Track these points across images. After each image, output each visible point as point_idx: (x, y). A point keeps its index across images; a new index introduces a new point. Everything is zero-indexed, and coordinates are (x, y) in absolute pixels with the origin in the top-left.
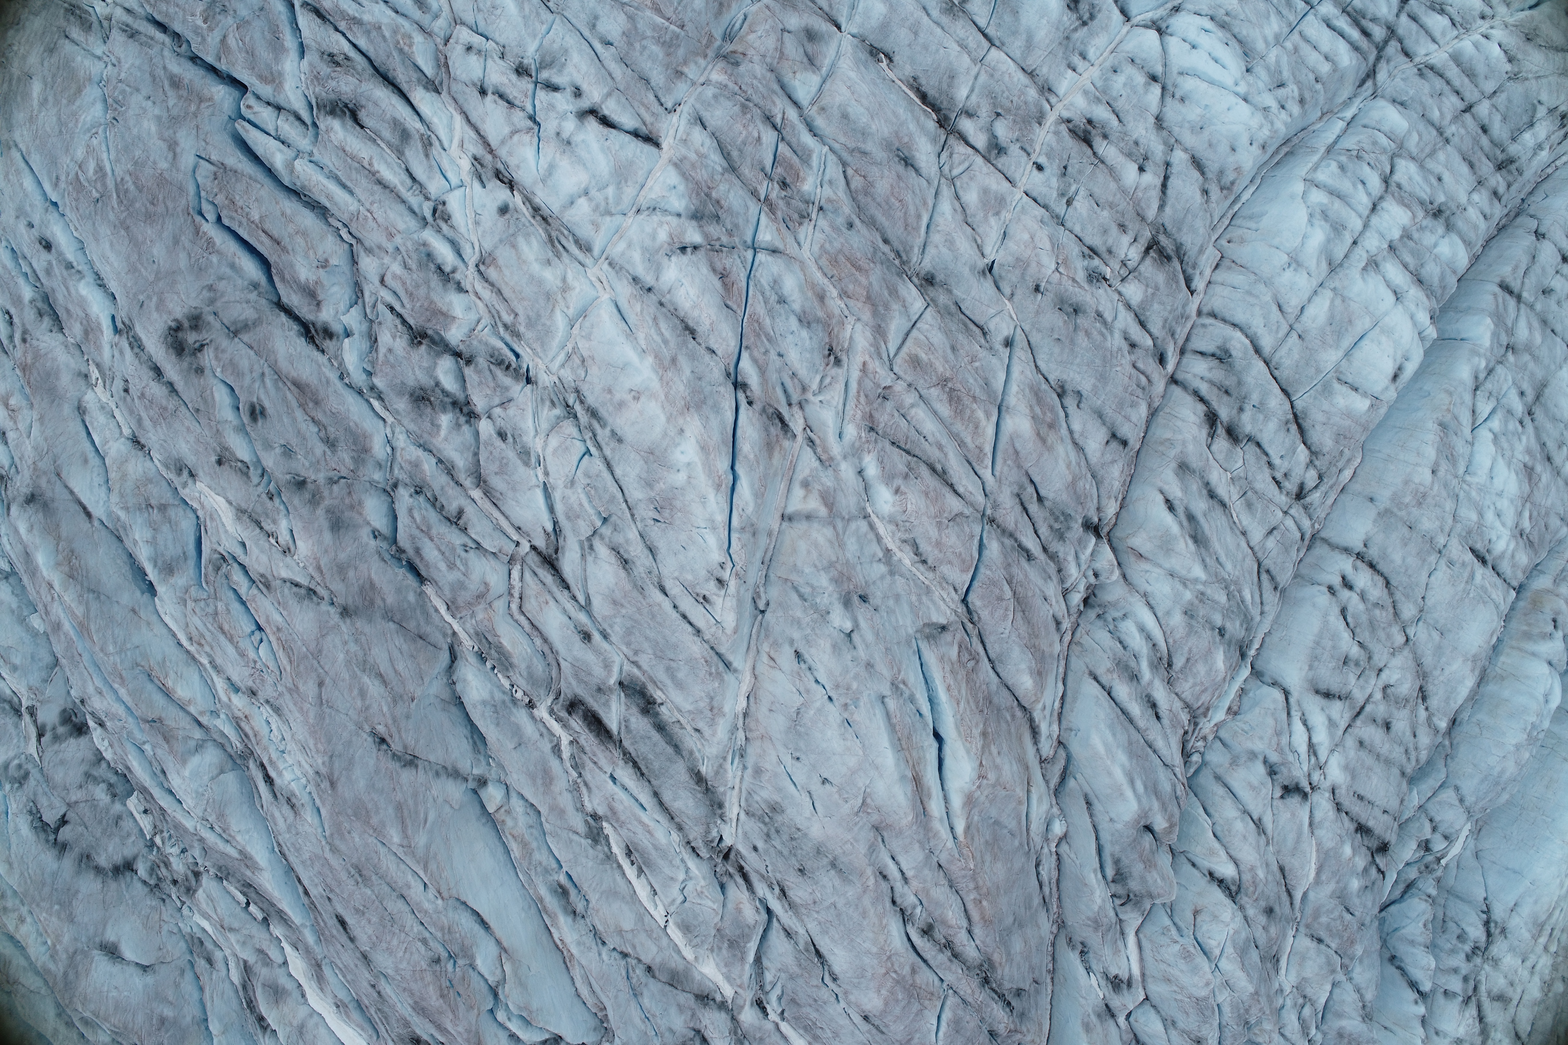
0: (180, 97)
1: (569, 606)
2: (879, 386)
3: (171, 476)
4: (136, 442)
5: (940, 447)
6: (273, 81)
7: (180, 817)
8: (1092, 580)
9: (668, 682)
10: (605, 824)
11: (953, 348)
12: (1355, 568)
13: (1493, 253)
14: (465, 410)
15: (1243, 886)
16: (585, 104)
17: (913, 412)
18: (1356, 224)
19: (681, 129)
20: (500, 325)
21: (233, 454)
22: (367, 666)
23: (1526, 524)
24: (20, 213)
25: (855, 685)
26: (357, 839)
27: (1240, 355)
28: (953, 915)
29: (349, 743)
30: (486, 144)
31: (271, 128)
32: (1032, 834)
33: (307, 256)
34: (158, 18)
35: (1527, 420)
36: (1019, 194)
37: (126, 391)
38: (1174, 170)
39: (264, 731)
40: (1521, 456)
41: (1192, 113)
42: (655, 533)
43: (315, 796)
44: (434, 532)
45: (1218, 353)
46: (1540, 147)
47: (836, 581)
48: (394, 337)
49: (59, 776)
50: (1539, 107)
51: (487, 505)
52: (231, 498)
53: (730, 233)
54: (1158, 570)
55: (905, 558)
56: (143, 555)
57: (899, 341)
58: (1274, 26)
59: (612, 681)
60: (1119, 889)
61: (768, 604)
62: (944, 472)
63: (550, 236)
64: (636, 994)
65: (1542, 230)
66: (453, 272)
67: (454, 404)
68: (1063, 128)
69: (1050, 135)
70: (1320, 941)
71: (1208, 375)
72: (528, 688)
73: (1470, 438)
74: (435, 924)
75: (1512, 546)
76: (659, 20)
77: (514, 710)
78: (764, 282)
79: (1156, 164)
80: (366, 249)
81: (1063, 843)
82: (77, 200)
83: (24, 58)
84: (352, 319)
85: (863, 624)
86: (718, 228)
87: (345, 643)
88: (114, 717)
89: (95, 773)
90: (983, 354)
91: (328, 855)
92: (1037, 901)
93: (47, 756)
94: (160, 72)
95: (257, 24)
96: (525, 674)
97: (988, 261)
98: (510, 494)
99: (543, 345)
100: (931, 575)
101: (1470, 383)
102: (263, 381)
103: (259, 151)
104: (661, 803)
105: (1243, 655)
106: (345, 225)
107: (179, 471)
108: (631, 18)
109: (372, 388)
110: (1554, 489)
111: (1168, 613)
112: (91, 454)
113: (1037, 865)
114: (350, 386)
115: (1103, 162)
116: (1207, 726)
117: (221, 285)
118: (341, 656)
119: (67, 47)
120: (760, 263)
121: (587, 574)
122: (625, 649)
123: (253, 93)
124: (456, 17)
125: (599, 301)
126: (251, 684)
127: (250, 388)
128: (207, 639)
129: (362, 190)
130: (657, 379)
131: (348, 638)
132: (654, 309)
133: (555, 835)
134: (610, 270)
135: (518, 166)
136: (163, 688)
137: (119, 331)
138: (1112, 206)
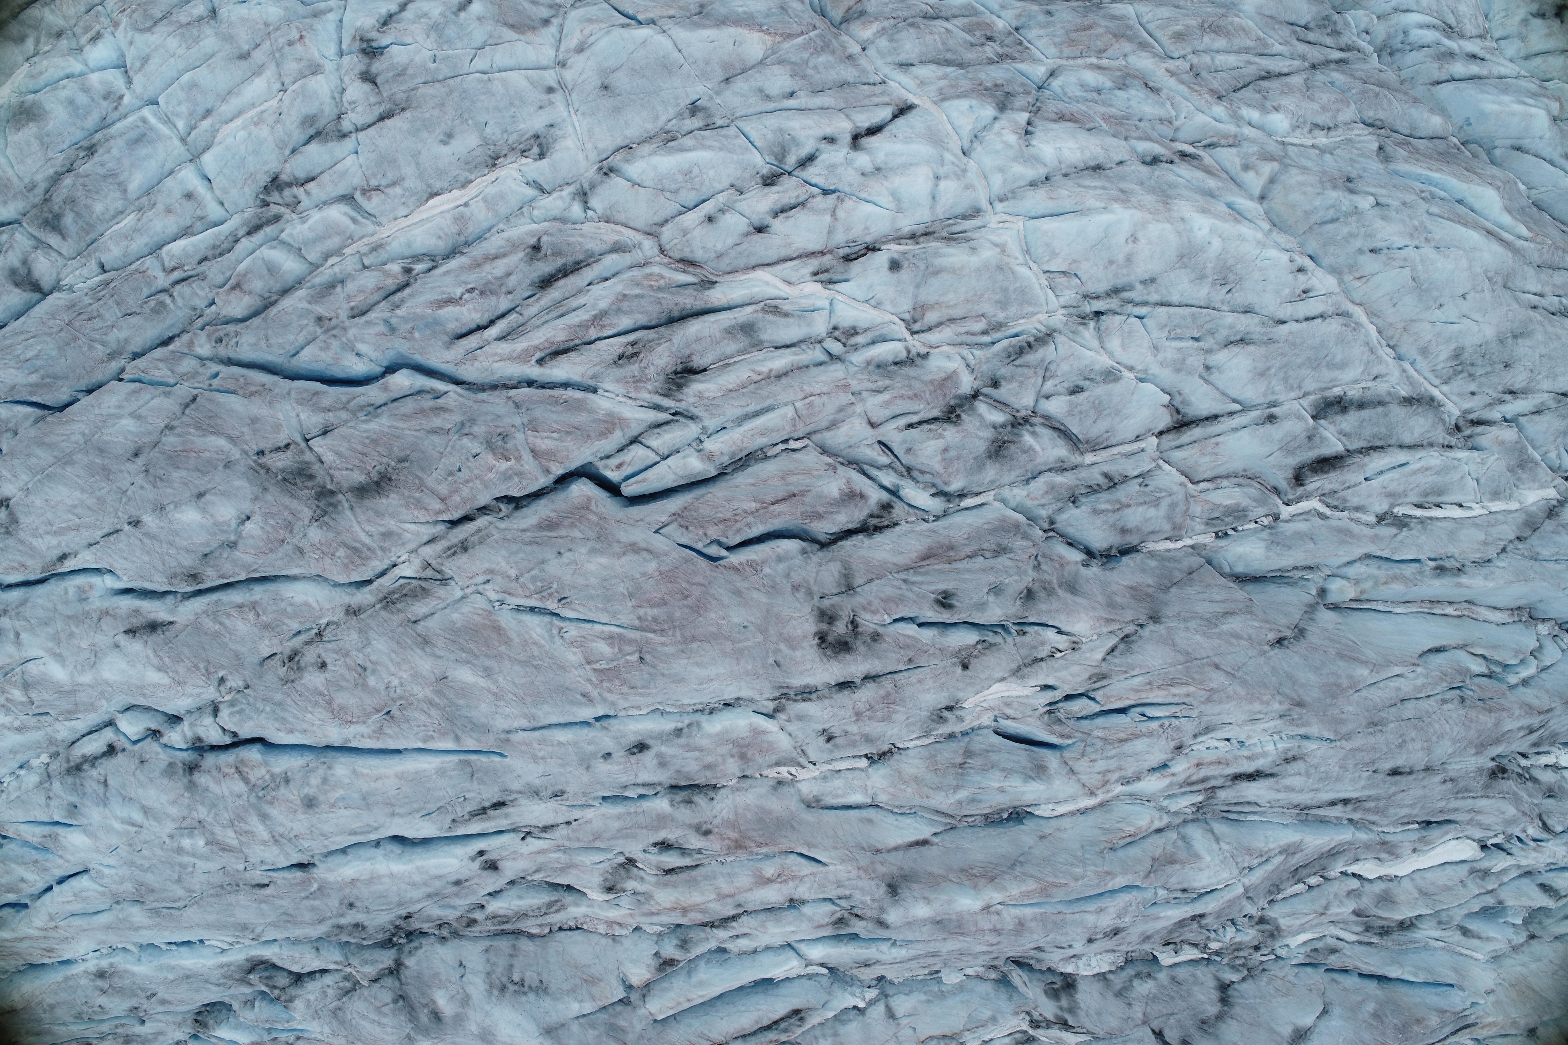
0: (572, 525)
1: (1238, 420)
2: (1187, 72)
3: (939, 733)
4: (877, 758)
5: (1250, 64)
6: (614, 424)
7: (1226, 898)
8: (1370, 37)
9: (1336, 373)
10: (1394, 511)
16: (845, 139)
17: (1217, 62)
19: (905, 81)
21: (968, 647)
22: (1211, 622)
24: (585, 762)
26: (1351, 709)
29: (1274, 669)
30: (812, 254)
31: (653, 458)
33: (817, 478)
34: (457, 516)
37: (829, 739)
42: (1240, 298)
43: (1296, 731)
44: (1125, 500)
47: (1335, 187)
48: (936, 441)
49: (1113, 1023)
51: (1104, 454)
52: (999, 675)
53: (1025, 93)
55: (1322, 139)
59: (1311, 421)
62: (1267, 73)
63: (944, 238)
64: (1535, 558)
66: (909, 352)
67: (1014, 425)
72: (1264, 511)
74: (1435, 686)
76: (800, 40)
77: (1279, 531)
78: (1079, 94)
80: (828, 429)
83: (416, 676)
85: (1373, 190)
86: (1018, 98)
87: (1187, 629)
88: (1125, 910)
89: (1118, 987)
91: (1348, 745)
93: (1087, 1026)
94: (528, 536)
95: (538, 414)
96: (1252, 506)
98: (1117, 421)
100: (1340, 131)
102: (913, 583)
103: (670, 482)
106: (787, 440)
107: (942, 719)
108: (781, 62)
109: (951, 497)
114: (939, 517)
117: (796, 577)
118: (1198, 637)
119: (432, 624)
120: (1062, 87)
121: (1221, 387)
122: (1293, 395)
123: (601, 459)
124: (647, 229)
125: (1022, 232)
126: (1172, 744)
127: (917, 595)
128: (1112, 768)
129: (783, 392)
130: (1133, 211)
131: (1181, 625)
132: (1069, 183)
133: (1395, 550)
134: (1006, 203)
135: (866, 228)
136: (1129, 840)
137: (776, 710)
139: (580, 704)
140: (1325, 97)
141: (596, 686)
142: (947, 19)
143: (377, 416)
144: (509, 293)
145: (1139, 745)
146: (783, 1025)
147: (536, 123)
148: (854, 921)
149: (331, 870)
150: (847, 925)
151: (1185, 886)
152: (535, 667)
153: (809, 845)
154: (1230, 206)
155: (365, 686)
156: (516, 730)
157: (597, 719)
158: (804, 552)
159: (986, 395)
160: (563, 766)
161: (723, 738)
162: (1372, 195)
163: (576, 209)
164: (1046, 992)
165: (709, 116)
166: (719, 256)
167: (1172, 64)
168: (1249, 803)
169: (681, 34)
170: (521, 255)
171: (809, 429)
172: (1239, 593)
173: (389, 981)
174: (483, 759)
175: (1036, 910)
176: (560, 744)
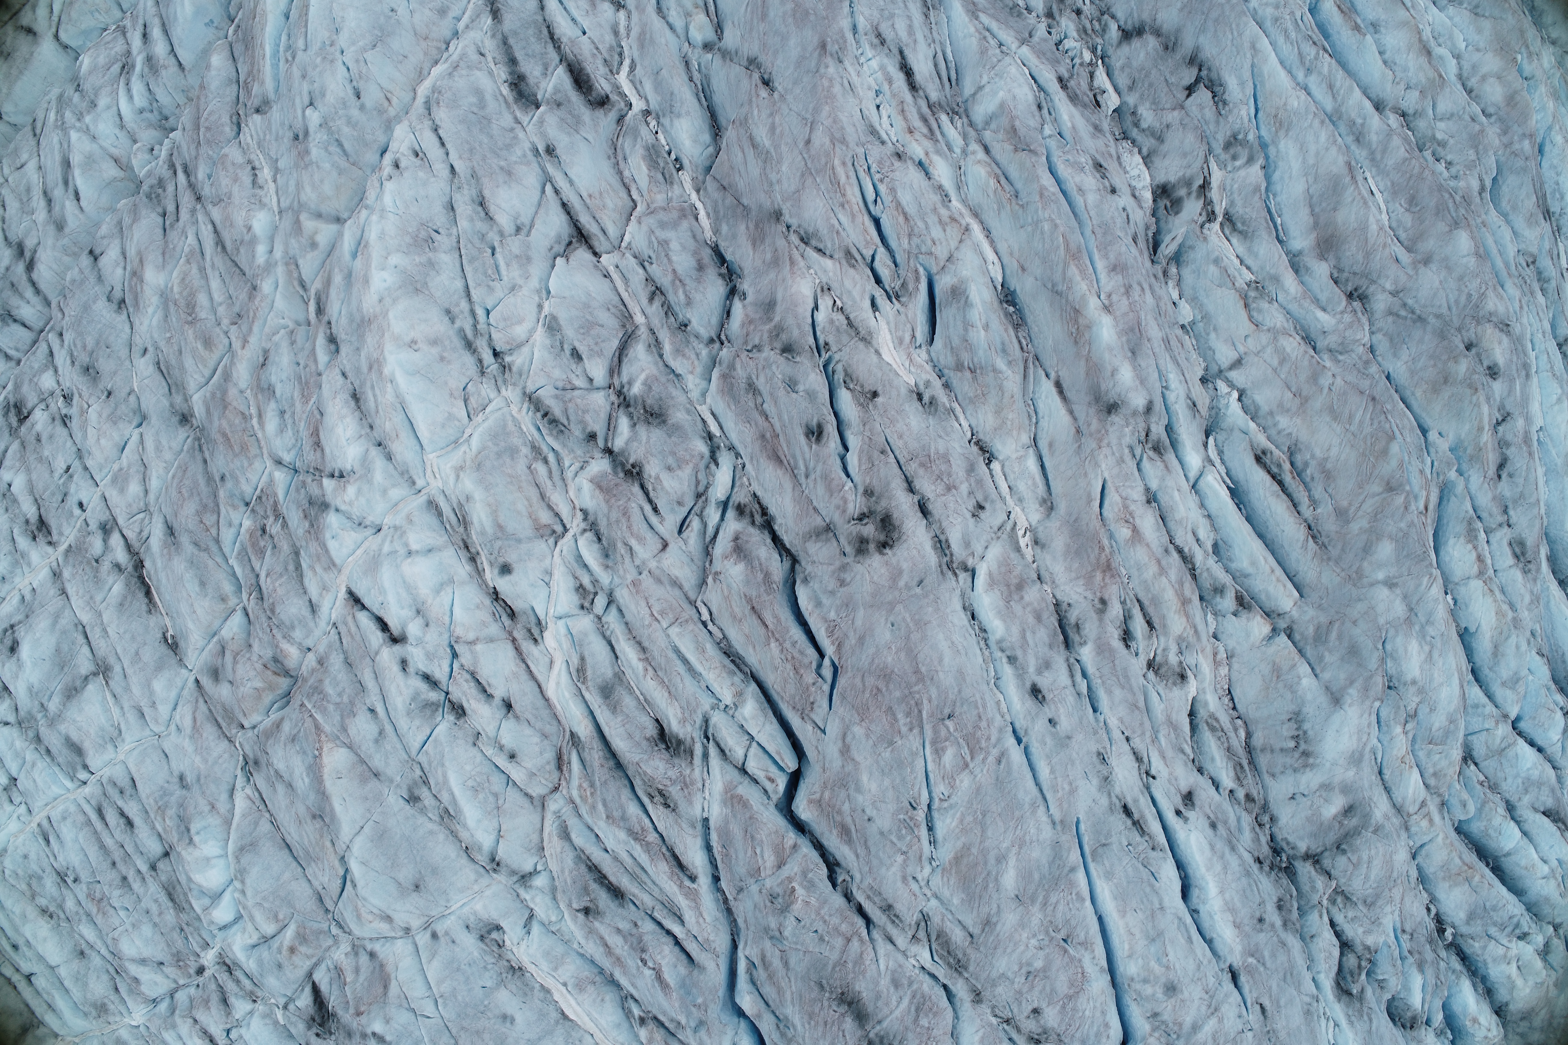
0: (839, 812)
1: (561, 183)
3: (943, 400)
4: (987, 452)
5: (214, 265)
6: (732, 797)
9: (488, 97)
11: (180, 352)
16: (398, 650)
17: (221, 300)
19: (328, 604)
20: (552, 465)
21: (854, 397)
22: (766, 158)
25: (319, 60)
29: (795, 83)
30: (518, 650)
31: (755, 750)
34: (861, 922)
36: (102, 485)
37: (980, 507)
39: (896, 117)
42: (440, 219)
43: (853, 41)
44: (670, 277)
47: (307, 152)
48: (660, 479)
49: (1190, 139)
51: (632, 305)
52: (874, 358)
53: (306, 486)
54: (104, 144)
55: (266, 173)
59: (542, 109)
62: (217, 244)
63: (466, 529)
66: (585, 530)
67: (627, 406)
68: (55, 538)
69: (66, 533)
71: (24, 305)
72: (644, 128)
76: (318, 716)
77: (659, 108)
78: (290, 432)
80: (681, 587)
85: (299, 112)
86: (312, 492)
87: (779, 182)
88: (1072, 164)
89: (1152, 141)
90: (162, 344)
93: (1199, 163)
94: (861, 851)
95: (742, 871)
96: (641, 141)
97: (140, 430)
98: (595, 304)
100: (253, 157)
102: (806, 468)
106: (703, 622)
107: (933, 402)
108: (344, 729)
109: (714, 446)
111: (110, 107)
112: (1044, 451)
114: (737, 455)
115: (35, 499)
117: (832, 584)
118: (784, 168)
119: (969, 921)
120: (289, 451)
121: (533, 209)
122: (521, 135)
123: (769, 798)
124: (539, 809)
125: (438, 453)
126: (897, 164)
127: (817, 461)
128: (936, 219)
129: (658, 643)
130: (386, 353)
131: (777, 188)
132: (377, 422)
134: (415, 477)
135: (478, 607)
136: (1003, 181)
137: (966, 569)
138: (40, 459)
139: (1009, 763)
140: (225, 181)
141: (988, 753)
142: (258, 576)
143: (787, 1018)
144: (636, 925)
145: (906, 198)
146: (1275, 470)
147: (469, 943)
148: (1153, 436)
149: (1231, 950)
150: (1159, 441)
151: (1034, 108)
152: (984, 816)
153: (1090, 501)
154: (354, 255)
155: (1045, 969)
156: (1050, 816)
157: (1019, 741)
158: (805, 581)
159: (606, 441)
160: (1073, 764)
161: (1007, 614)
162: (304, 112)
163: (540, 881)
164: (1177, 213)
165: (415, 783)
166: (545, 736)
167: (237, 345)
168: (936, 65)
169: (346, 831)
170: (597, 924)
171: (686, 606)
172: (730, 135)
173: (1326, 862)
174: (1086, 840)
175: (1096, 257)
176: (1052, 771)
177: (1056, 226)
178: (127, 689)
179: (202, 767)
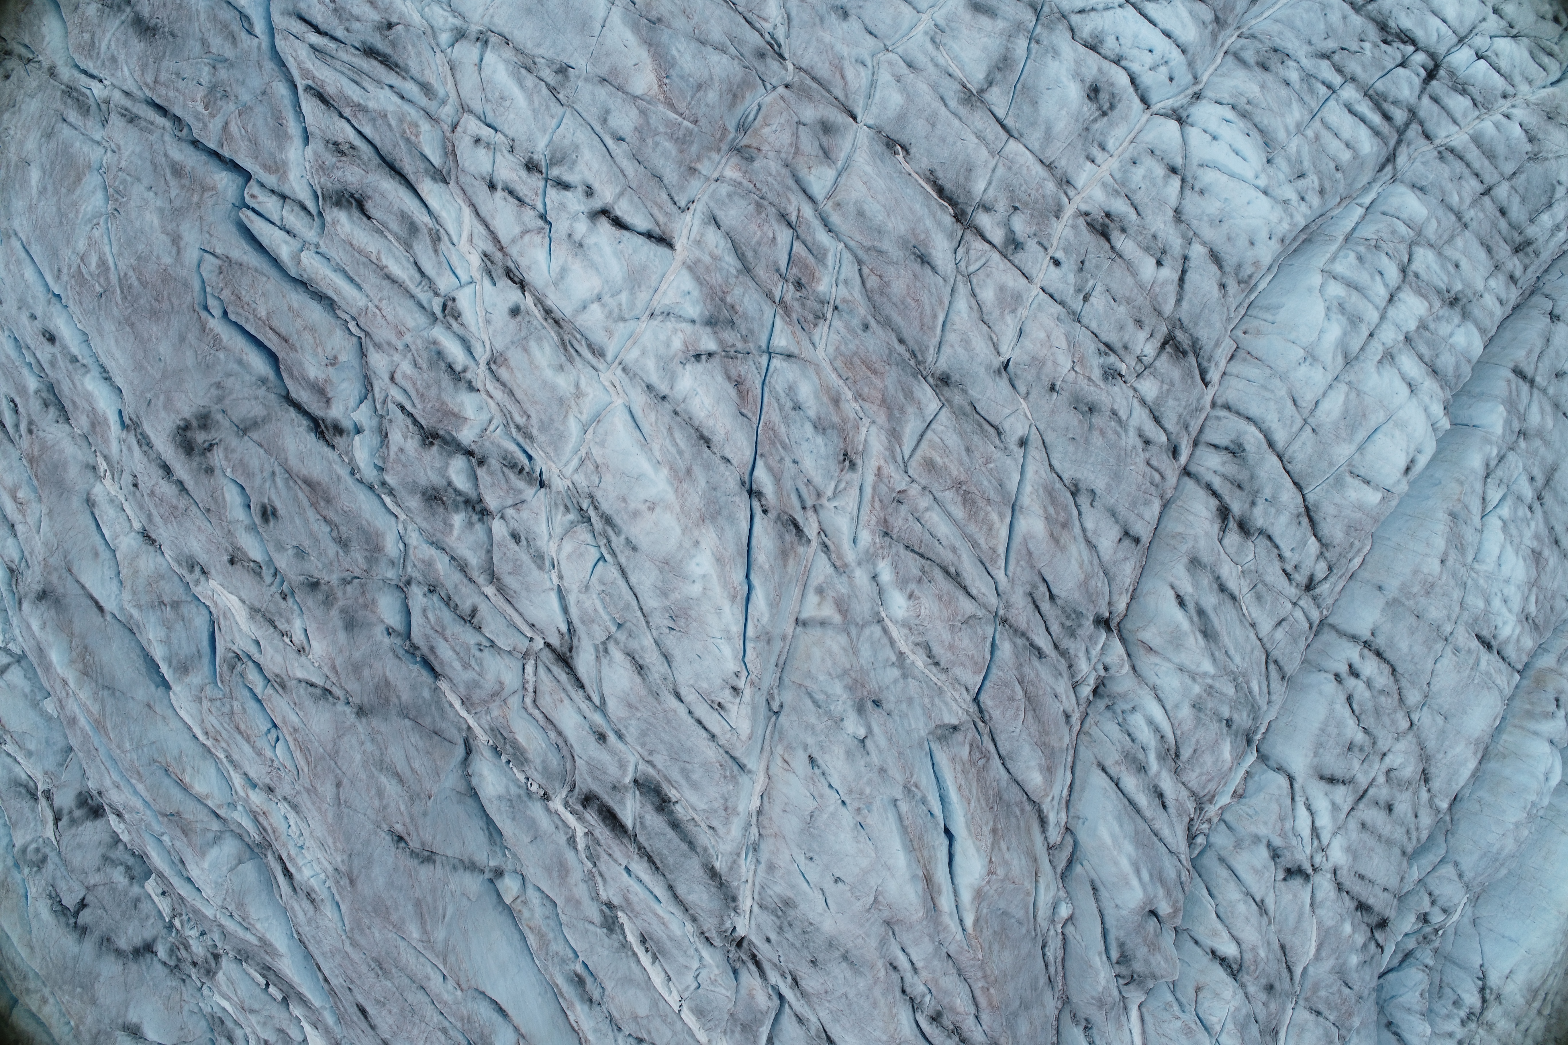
0: (182, 187)
1: (584, 706)
2: (893, 490)
3: (183, 572)
4: (147, 537)
5: (954, 550)
6: (277, 170)
7: (199, 904)
8: (1102, 673)
9: (683, 782)
10: (620, 914)
11: (968, 450)
12: (1362, 657)
13: (1507, 335)
14: (478, 508)
15: (1245, 965)
16: (597, 204)
17: (927, 515)
18: (1373, 316)
19: (695, 229)
20: (512, 425)
21: (245, 554)
22: (383, 765)
23: (1532, 609)
24: (22, 304)
25: (868, 791)
26: (377, 935)
27: (1253, 449)
28: (961, 1003)
29: (367, 842)
30: (496, 240)
31: (276, 218)
32: (1039, 920)
33: (315, 354)
34: (158, 101)
35: (1536, 505)
36: (1035, 290)
37: (135, 485)
38: (1192, 264)
39: (282, 827)
40: (1529, 541)
41: (1212, 206)
42: (670, 642)
43: (335, 891)
44: (448, 633)
45: (1232, 446)
46: (1557, 228)
47: (850, 689)
48: (405, 438)
49: (76, 860)
50: (1558, 187)
51: (500, 602)
52: (244, 597)
53: (745, 339)
54: (1168, 665)
55: (919, 660)
56: (158, 653)
57: (914, 443)
58: (1296, 114)
59: (628, 780)
60: (1123, 970)
61: (781, 706)
62: (958, 574)
63: (562, 340)
65: (1557, 311)
66: (464, 371)
67: (467, 502)
68: (1081, 221)
69: (1068, 229)
70: (1318, 1013)
71: (1220, 469)
72: (543, 782)
73: (1479, 527)
74: (454, 1015)
75: (1517, 631)
76: (673, 116)
77: (530, 804)
78: (779, 388)
79: (1173, 258)
80: (375, 345)
81: (1069, 925)
82: (79, 294)
83: (21, 143)
84: (363, 415)
85: (876, 730)
86: (733, 334)
87: (362, 743)
88: (132, 810)
89: (113, 856)
90: (997, 454)
91: (348, 948)
92: (1042, 980)
93: (65, 840)
94: (161, 159)
95: (260, 110)
96: (540, 768)
97: (1003, 359)
98: (524, 594)
99: (556, 449)
100: (943, 677)
101: (1481, 472)
102: (274, 481)
103: (265, 242)
104: (675, 896)
105: (1249, 741)
106: (354, 319)
107: (191, 568)
108: (643, 113)
109: (384, 484)
110: (1560, 572)
111: (1176, 706)
112: (102, 548)
113: (1044, 947)
114: (360, 481)
115: (1120, 256)
116: (1212, 810)
117: (229, 382)
118: (358, 757)
119: (66, 132)
120: (780, 370)
121: (602, 675)
122: (639, 749)
123: (258, 180)
124: (463, 104)
125: (610, 407)
126: (268, 781)
127: (264, 489)
128: (225, 737)
129: (374, 287)
130: (672, 491)
131: (365, 738)
132: (669, 419)
133: (571, 926)
134: (623, 375)
135: (531, 268)
136: (180, 782)
137: (127, 426)
138: (1128, 301)
139: (54, 271)
141: (69, 274)
144: (349, 30)
145: (247, 749)
151: (184, 860)
152: (61, 222)
153: (50, 513)
156: (18, 238)
157: (54, 292)
158: (264, 380)
159: (470, 460)
161: (89, 397)
162: (871, 732)
163: (445, 38)
164: (80, 794)
165: (562, 85)
166: (466, 172)
168: (278, 887)
169: (618, 18)
170: (377, 18)
171: (371, 329)
175: (87, 728)
176: (25, 275)
177: (119, 747)
178: (934, 87)
179: (821, 33)
